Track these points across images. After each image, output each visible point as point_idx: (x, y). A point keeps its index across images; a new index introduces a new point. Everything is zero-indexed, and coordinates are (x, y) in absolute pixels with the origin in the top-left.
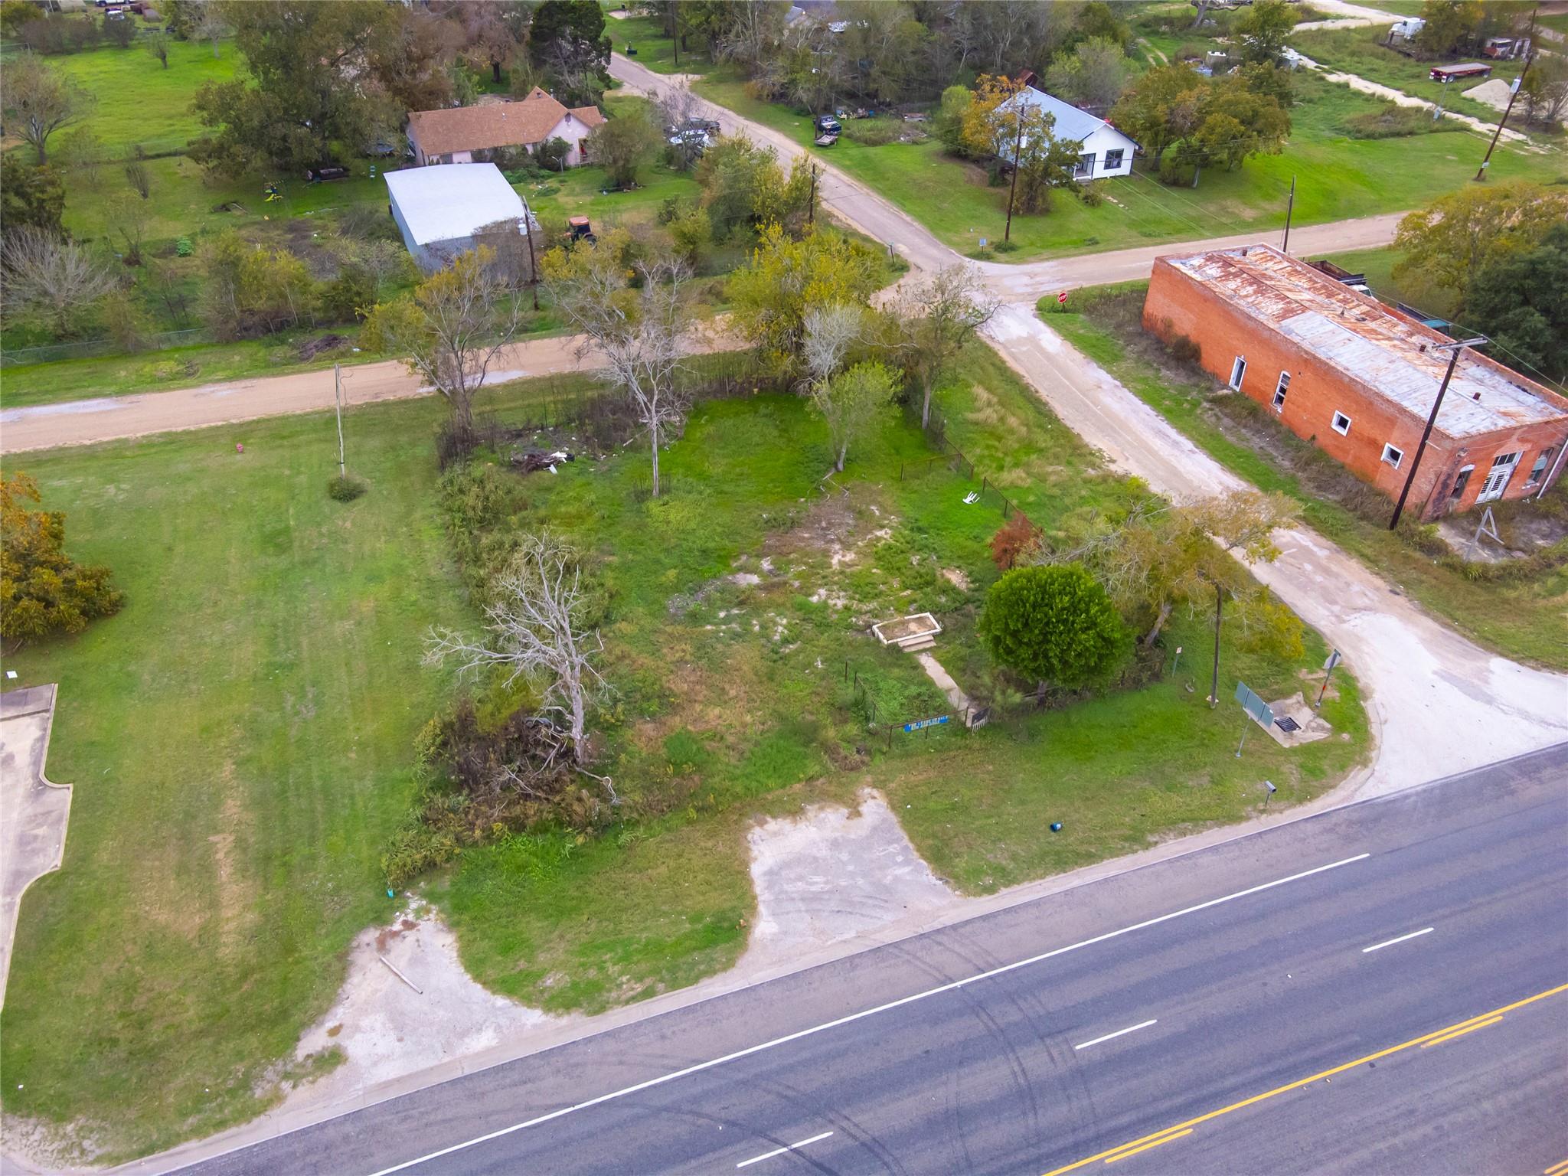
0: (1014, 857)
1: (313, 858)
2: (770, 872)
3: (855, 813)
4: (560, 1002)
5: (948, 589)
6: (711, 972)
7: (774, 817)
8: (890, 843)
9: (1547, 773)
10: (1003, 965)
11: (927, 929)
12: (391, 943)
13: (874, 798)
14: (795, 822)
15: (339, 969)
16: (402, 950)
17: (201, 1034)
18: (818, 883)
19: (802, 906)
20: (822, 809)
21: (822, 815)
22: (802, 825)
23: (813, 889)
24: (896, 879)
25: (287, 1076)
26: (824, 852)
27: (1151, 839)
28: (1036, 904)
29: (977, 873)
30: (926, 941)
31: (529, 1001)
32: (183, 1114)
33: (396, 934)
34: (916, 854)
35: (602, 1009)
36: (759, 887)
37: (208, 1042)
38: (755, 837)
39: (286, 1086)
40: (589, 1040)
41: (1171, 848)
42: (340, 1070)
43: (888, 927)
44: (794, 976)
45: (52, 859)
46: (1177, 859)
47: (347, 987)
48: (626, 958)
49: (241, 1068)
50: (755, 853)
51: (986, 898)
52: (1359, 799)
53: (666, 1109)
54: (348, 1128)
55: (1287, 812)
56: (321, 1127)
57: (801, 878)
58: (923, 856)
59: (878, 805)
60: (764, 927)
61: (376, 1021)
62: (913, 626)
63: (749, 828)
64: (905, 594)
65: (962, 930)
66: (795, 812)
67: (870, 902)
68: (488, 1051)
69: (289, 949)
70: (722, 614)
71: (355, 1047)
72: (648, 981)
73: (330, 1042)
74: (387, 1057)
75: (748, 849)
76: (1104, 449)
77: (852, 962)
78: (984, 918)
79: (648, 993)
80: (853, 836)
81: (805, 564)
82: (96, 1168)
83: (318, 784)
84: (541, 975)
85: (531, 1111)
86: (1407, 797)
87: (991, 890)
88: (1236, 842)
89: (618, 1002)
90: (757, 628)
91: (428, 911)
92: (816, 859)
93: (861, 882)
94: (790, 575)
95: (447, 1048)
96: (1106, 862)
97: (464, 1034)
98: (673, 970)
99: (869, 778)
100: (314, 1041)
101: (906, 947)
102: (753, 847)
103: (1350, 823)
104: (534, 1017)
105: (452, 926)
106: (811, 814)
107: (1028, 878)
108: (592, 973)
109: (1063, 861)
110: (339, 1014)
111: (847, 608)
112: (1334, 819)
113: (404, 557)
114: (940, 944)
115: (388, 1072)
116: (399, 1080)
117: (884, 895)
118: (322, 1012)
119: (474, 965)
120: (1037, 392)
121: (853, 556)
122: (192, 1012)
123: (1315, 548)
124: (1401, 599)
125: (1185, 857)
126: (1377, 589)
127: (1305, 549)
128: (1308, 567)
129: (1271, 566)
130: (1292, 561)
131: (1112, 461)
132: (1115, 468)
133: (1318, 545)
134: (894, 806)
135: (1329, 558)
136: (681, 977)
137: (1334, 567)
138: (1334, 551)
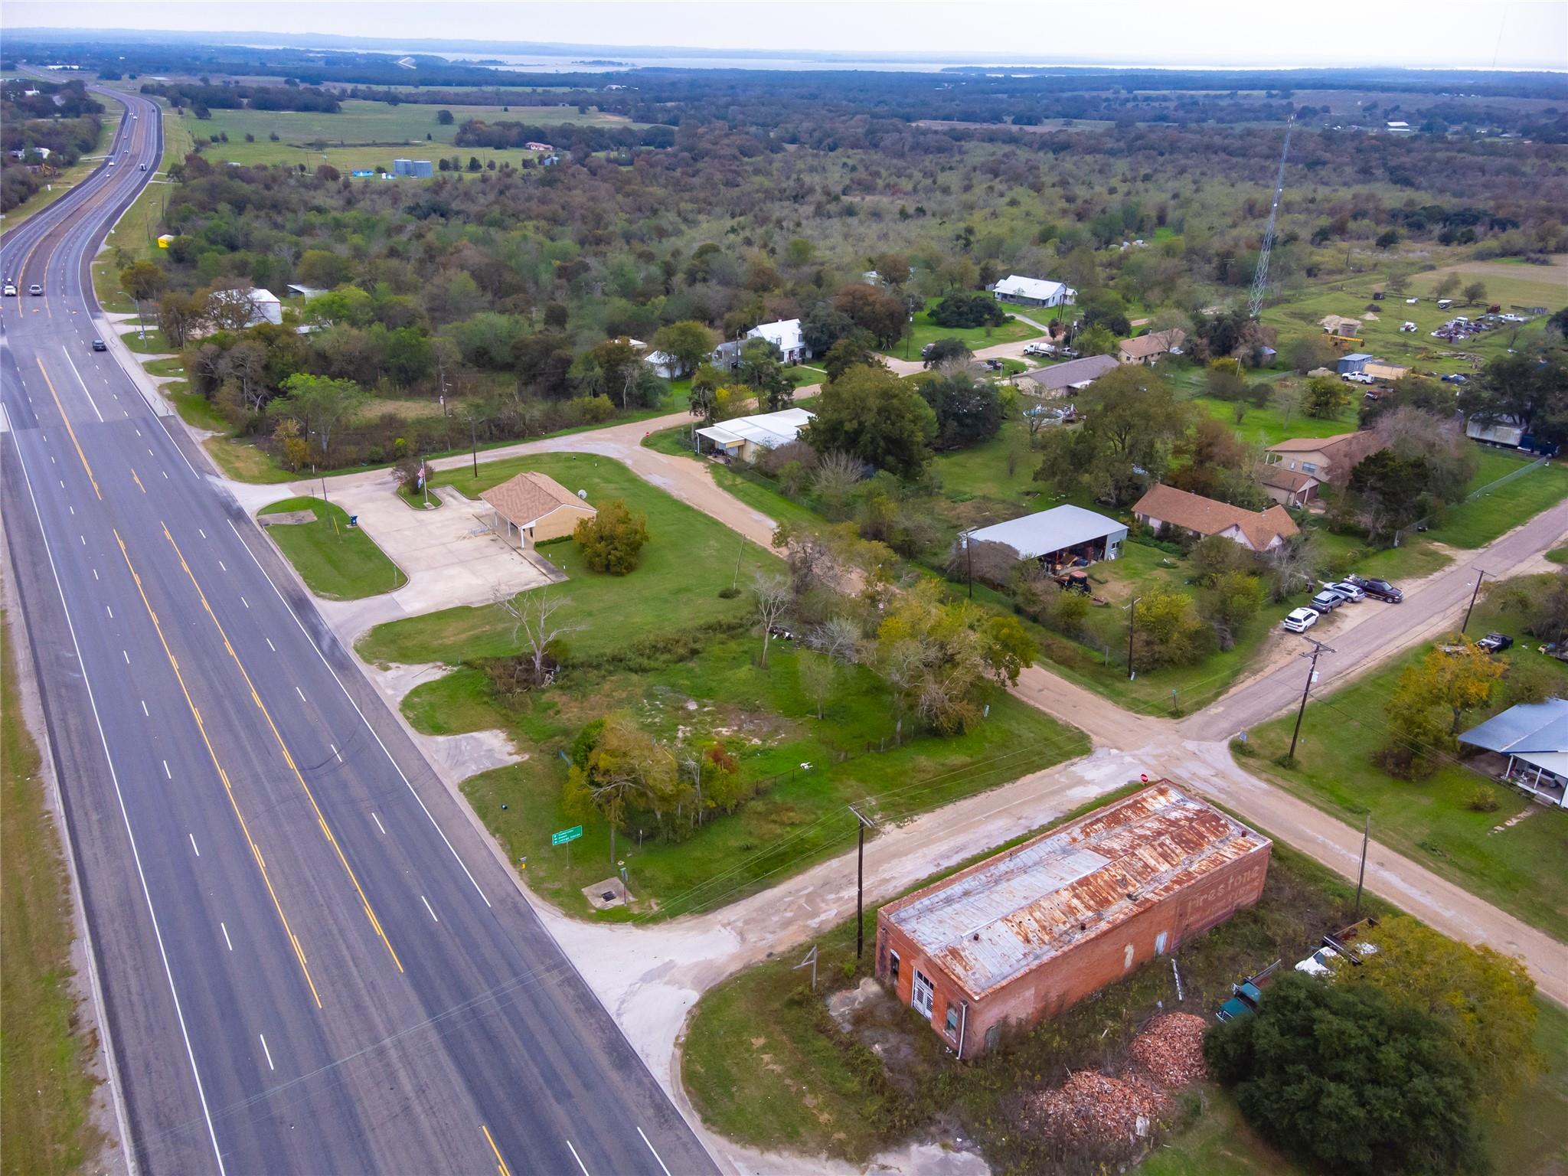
1: (478, 646)
2: (472, 737)
3: (511, 754)
4: (406, 703)
6: (418, 730)
10: (419, 795)
11: (439, 776)
12: (436, 668)
13: (522, 758)
15: (423, 662)
16: (433, 671)
17: (400, 647)
18: (466, 748)
19: (453, 745)
20: (513, 745)
21: (509, 746)
22: (502, 741)
23: (463, 747)
24: (469, 767)
25: (381, 664)
26: (485, 748)
28: (453, 802)
29: (473, 787)
30: (432, 776)
31: (407, 697)
32: (369, 653)
33: (439, 668)
34: (485, 771)
35: (402, 711)
36: (464, 735)
37: (397, 649)
38: (494, 732)
39: (377, 665)
40: (389, 711)
41: (493, 844)
42: (382, 671)
43: (440, 766)
44: (415, 748)
47: (417, 665)
48: (426, 712)
49: (385, 657)
50: (484, 732)
51: (458, 790)
52: (536, 909)
53: (357, 729)
54: (359, 677)
55: (521, 881)
56: (360, 673)
57: (469, 744)
58: (483, 773)
59: (517, 759)
60: (441, 739)
61: (402, 673)
63: (500, 730)
65: (438, 784)
66: (511, 739)
67: (455, 761)
68: (386, 694)
70: (657, 703)
71: (391, 672)
72: (413, 718)
73: (394, 668)
74: (385, 678)
77: (422, 760)
78: (445, 790)
79: (408, 718)
80: (496, 754)
81: (714, 721)
82: (352, 645)
84: (419, 697)
85: (360, 706)
87: (461, 790)
88: (496, 862)
89: (404, 713)
90: (649, 714)
91: (451, 671)
92: (481, 746)
93: (467, 758)
94: (701, 717)
95: (388, 686)
96: (481, 822)
97: (394, 688)
98: (420, 722)
100: (394, 665)
101: (429, 771)
102: (487, 732)
103: (515, 903)
104: (399, 699)
106: (510, 743)
107: (469, 800)
108: (419, 707)
109: (481, 809)
110: (404, 666)
112: (517, 898)
113: (677, 620)
114: (431, 779)
115: (379, 679)
116: (376, 682)
117: (459, 764)
118: (407, 664)
119: (426, 684)
122: (409, 644)
123: (817, 920)
124: (763, 957)
125: (486, 846)
126: (772, 946)
127: (814, 914)
128: (789, 914)
129: (784, 897)
130: (795, 907)
131: (899, 827)
132: (890, 827)
133: (822, 923)
134: (517, 764)
135: (807, 926)
136: (416, 724)
137: (793, 928)
138: (818, 930)
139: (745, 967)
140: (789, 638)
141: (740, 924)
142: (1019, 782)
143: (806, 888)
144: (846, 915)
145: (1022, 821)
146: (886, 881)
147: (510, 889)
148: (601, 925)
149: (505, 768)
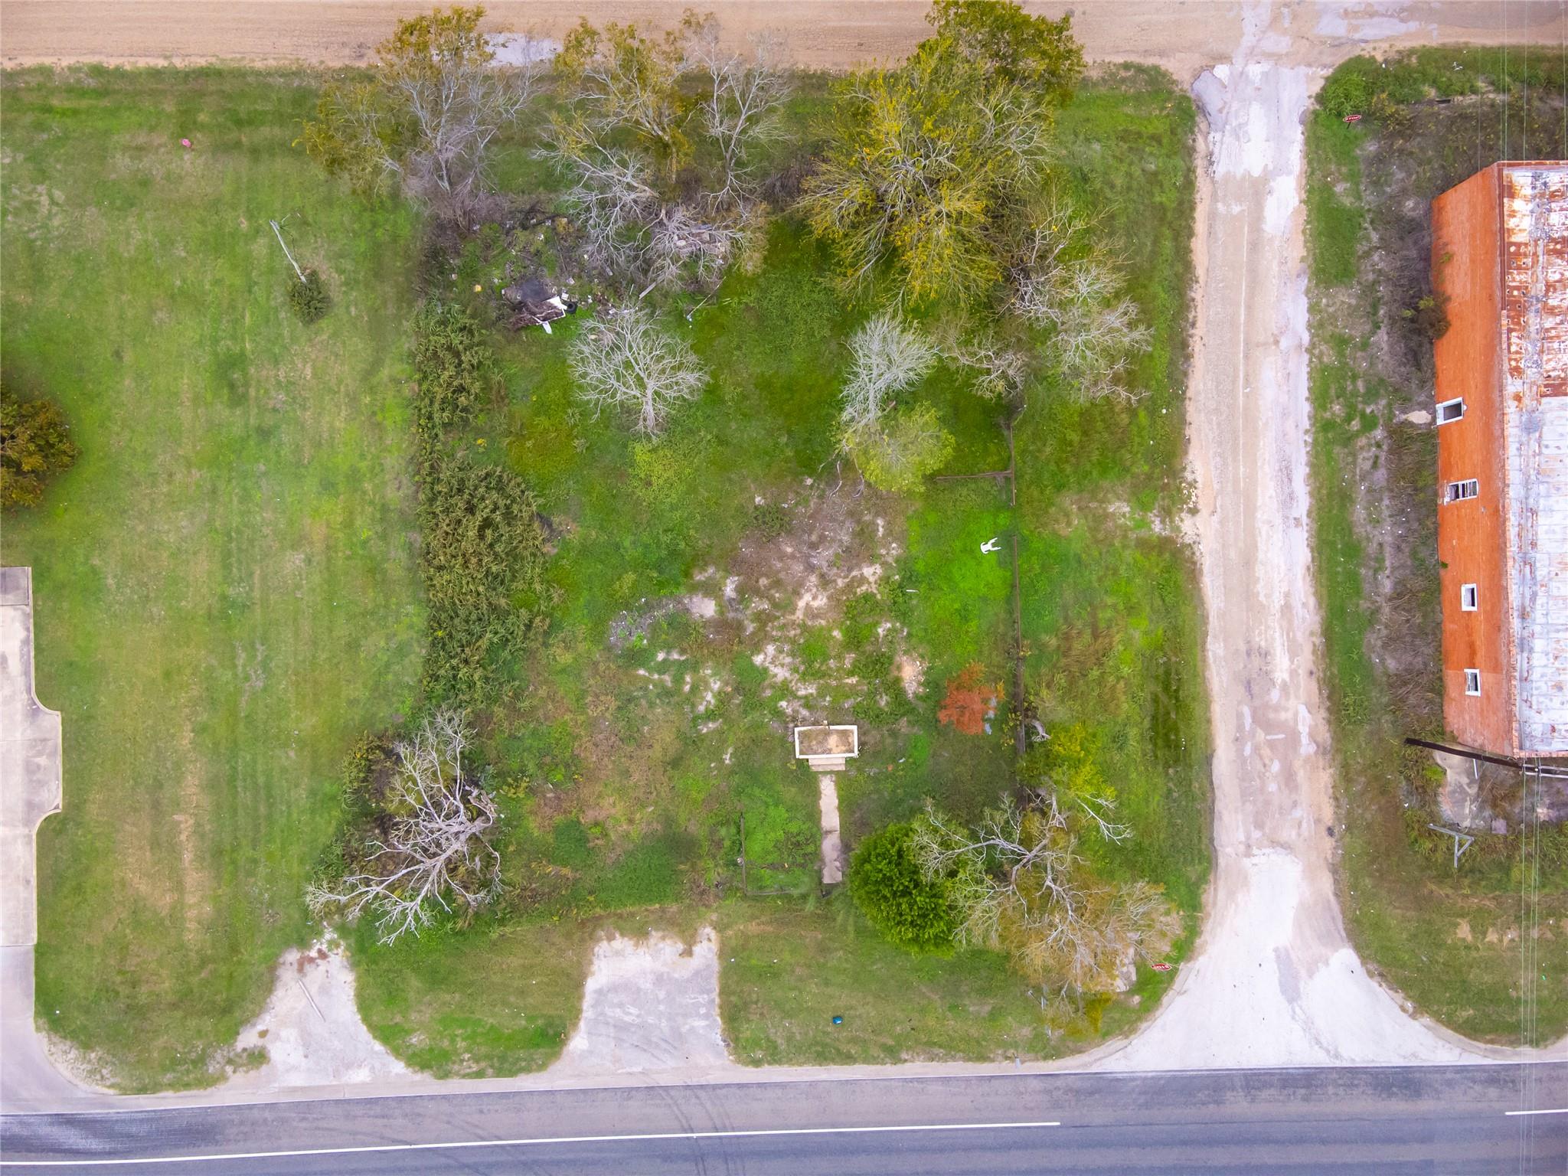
0: (790, 1039)
1: (255, 861)
2: (600, 992)
3: (688, 953)
4: (420, 1061)
5: (895, 687)
6: (527, 1070)
7: (623, 935)
8: (702, 992)
9: (1265, 1094)
10: (733, 1130)
11: (694, 1082)
12: (308, 967)
13: (709, 940)
14: (637, 945)
15: (268, 983)
16: (316, 974)
17: (174, 1006)
18: (632, 1014)
19: (612, 1031)
20: (663, 938)
21: (661, 945)
22: (641, 950)
23: (627, 1019)
24: (692, 1029)
25: (230, 1062)
26: (646, 985)
27: (904, 1056)
28: (782, 1086)
29: (756, 1043)
30: (688, 1092)
31: (397, 1053)
32: (165, 1069)
33: (312, 960)
34: (718, 1011)
35: (445, 1075)
36: (587, 1003)
37: (179, 1014)
38: (601, 952)
39: (229, 1069)
40: (432, 1098)
41: (916, 1068)
42: (264, 1067)
43: (667, 1071)
44: (584, 1091)
45: (53, 798)
46: (912, 1080)
47: (274, 998)
48: (471, 1038)
49: (200, 1045)
50: (594, 968)
51: (751, 1069)
52: (1094, 1069)
53: (468, 1166)
54: (267, 1114)
55: (1028, 1064)
56: (251, 1107)
57: (621, 1005)
58: (722, 1015)
59: (710, 949)
60: (578, 1042)
61: (290, 1034)
62: (833, 741)
63: (600, 940)
64: (849, 681)
65: (718, 1091)
66: (640, 934)
67: (664, 1045)
68: (363, 1084)
69: (234, 949)
70: (661, 656)
71: (277, 1052)
72: (483, 1064)
73: (260, 1042)
74: (294, 1068)
75: (591, 963)
76: (1199, 485)
77: (629, 1092)
78: (740, 1086)
79: (480, 1074)
80: (676, 976)
81: (771, 599)
82: (111, 1091)
83: (261, 780)
84: (409, 1032)
85: (384, 1140)
86: (1133, 1079)
87: (757, 1063)
88: (967, 1080)
89: (457, 1074)
90: (687, 688)
91: (338, 946)
92: (639, 990)
93: (664, 1023)
94: (748, 612)
95: (336, 1074)
96: (856, 1066)
97: (349, 1066)
98: (503, 1059)
99: (714, 917)
100: (248, 1039)
101: (673, 1093)
102: (596, 962)
103: (1069, 1090)
104: (398, 1067)
105: (354, 965)
106: (652, 941)
107: (790, 1062)
108: (446, 1043)
109: (824, 1054)
110: (266, 1021)
111: (785, 684)
112: (1059, 1083)
113: (362, 456)
114: (697, 1097)
115: (297, 1080)
116: (303, 1089)
117: (676, 1041)
118: (256, 1014)
119: (365, 1005)
120: (1193, 325)
121: (825, 600)
122: (167, 985)
123: (1305, 739)
124: (1329, 843)
125: (919, 1080)
126: (1318, 821)
127: (1294, 738)
128: (1276, 767)
129: (1240, 752)
130: (1266, 752)
131: (1194, 511)
132: (1188, 527)
133: (1311, 735)
134: (722, 954)
135: (1307, 760)
136: (506, 1067)
137: (1301, 775)
138: (1322, 750)
139: (1334, 870)
140: (572, 307)
141: (1256, 834)
142: (1200, 272)
143: (1240, 716)
144: (1316, 699)
145: (1284, 343)
146: (1287, 608)
147: (1036, 1084)
148: (1165, 1000)
149: (725, 974)
